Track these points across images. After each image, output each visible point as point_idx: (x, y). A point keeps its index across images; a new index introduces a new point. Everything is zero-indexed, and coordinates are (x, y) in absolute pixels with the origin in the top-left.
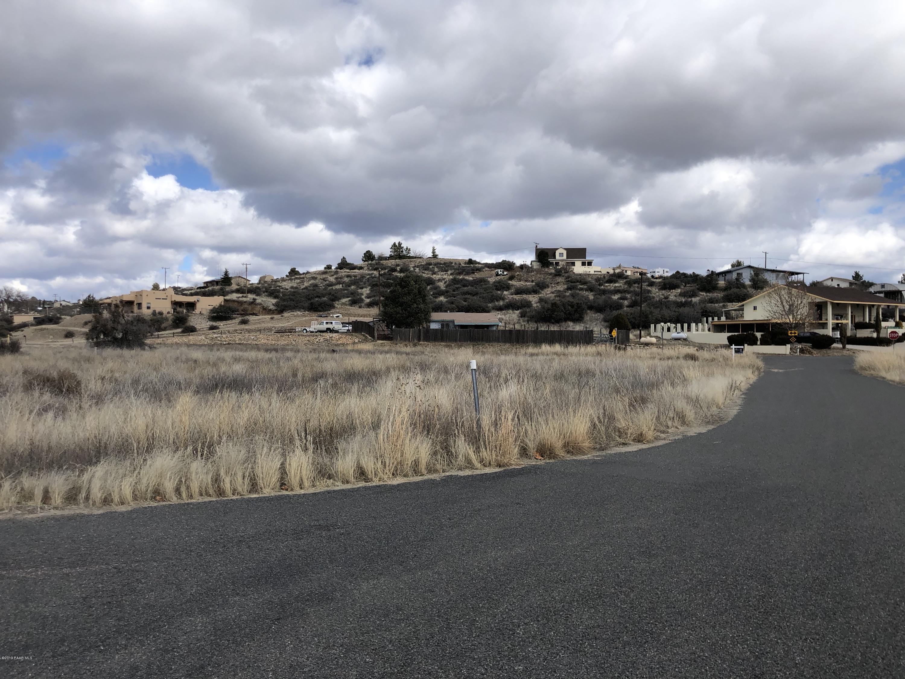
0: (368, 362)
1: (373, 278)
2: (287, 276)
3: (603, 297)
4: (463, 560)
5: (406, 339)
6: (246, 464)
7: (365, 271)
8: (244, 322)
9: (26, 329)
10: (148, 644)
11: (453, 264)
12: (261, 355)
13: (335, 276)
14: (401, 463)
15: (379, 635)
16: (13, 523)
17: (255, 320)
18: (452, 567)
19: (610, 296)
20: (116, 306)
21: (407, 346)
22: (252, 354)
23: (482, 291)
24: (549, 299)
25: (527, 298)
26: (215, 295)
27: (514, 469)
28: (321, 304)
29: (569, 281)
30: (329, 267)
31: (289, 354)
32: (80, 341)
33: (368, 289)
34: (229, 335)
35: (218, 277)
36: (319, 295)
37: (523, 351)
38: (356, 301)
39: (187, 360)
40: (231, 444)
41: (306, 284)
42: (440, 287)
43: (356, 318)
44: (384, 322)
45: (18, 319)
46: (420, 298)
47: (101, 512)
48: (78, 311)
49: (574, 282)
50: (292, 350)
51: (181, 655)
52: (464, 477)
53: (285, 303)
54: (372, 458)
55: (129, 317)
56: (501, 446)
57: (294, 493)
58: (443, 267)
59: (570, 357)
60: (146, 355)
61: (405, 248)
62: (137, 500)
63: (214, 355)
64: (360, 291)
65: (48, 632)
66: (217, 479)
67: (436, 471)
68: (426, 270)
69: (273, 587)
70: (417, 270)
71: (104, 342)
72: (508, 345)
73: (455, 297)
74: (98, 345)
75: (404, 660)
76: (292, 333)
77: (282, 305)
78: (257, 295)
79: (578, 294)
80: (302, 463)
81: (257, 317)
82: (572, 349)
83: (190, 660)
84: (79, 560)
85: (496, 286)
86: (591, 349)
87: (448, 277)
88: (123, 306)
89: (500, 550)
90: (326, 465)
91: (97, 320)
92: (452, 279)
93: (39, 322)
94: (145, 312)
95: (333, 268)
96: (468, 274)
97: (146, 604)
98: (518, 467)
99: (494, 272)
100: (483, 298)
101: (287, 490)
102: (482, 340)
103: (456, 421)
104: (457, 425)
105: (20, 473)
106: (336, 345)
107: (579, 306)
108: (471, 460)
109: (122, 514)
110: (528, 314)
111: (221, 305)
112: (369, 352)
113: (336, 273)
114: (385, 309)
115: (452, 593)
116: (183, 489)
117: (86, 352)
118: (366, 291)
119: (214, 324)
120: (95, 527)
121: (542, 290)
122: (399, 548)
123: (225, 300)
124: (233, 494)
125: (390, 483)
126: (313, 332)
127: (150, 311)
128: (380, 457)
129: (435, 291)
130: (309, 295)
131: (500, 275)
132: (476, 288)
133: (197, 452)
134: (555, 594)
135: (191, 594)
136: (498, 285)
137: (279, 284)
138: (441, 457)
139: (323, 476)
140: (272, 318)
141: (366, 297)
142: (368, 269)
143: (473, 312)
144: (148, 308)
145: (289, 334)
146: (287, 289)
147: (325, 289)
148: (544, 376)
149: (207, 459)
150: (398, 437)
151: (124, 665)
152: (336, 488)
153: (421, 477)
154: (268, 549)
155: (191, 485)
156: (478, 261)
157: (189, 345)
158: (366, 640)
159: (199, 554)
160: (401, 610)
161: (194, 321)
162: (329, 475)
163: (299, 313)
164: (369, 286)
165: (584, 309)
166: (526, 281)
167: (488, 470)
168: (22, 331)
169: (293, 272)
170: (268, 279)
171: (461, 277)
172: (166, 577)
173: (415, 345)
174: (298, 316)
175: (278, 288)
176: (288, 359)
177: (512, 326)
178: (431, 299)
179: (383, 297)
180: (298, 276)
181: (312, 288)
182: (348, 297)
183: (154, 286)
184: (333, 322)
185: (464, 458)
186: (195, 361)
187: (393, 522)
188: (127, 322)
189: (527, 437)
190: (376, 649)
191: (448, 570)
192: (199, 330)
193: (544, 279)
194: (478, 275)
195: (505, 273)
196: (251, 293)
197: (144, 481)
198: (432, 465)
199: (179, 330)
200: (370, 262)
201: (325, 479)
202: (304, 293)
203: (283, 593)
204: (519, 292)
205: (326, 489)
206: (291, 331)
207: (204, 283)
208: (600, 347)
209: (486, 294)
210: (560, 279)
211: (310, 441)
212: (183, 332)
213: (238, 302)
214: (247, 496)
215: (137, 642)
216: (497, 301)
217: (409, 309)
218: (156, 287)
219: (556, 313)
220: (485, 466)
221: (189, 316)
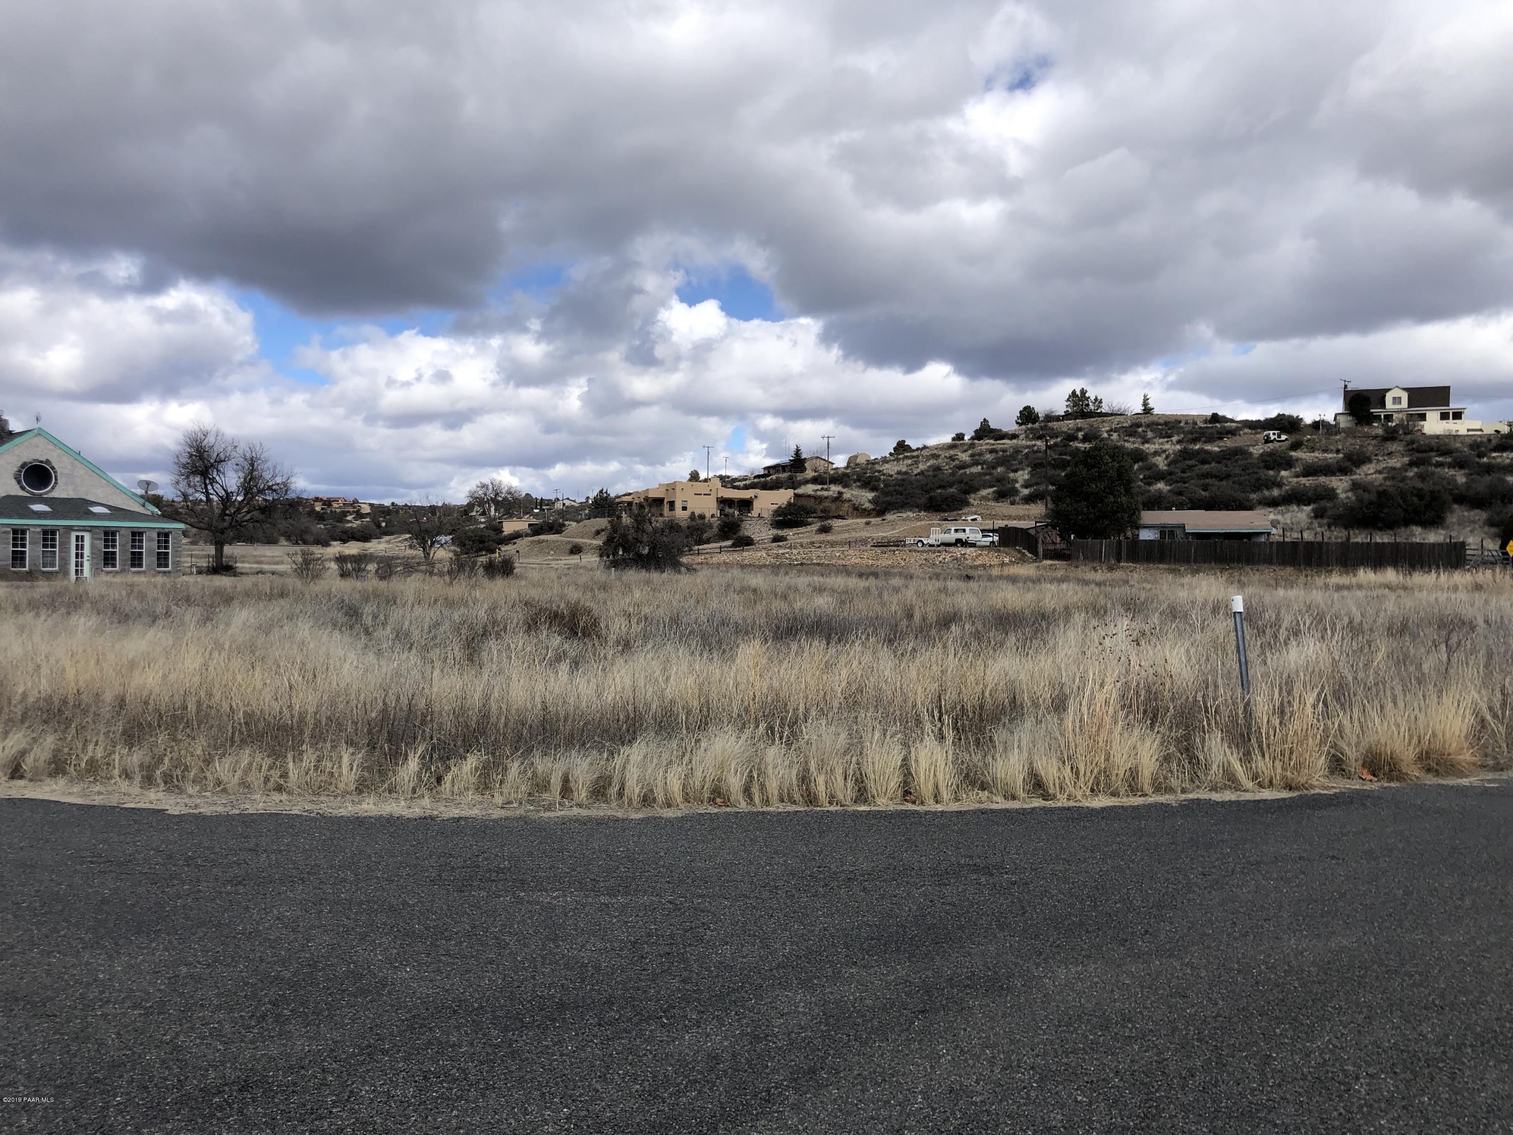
0: (1030, 596)
1: (1035, 452)
2: (891, 454)
3: (1487, 478)
4: (1237, 948)
5: (1093, 558)
6: (849, 757)
7: (1022, 442)
8: (825, 530)
9: (518, 541)
10: (730, 1023)
11: (1182, 424)
12: (853, 582)
13: (970, 452)
14: (1105, 772)
15: (1096, 1059)
16: (526, 822)
17: (842, 526)
18: (1216, 957)
19: (1502, 476)
20: (641, 506)
21: (1096, 571)
22: (839, 582)
23: (1238, 471)
24: (1371, 483)
25: (1328, 483)
26: (781, 487)
27: (1320, 794)
28: (946, 499)
29: (1413, 449)
30: (960, 437)
31: (896, 582)
32: (591, 559)
33: (1026, 472)
34: (801, 551)
35: (785, 459)
36: (942, 483)
37: (1320, 581)
38: (1005, 494)
39: (742, 590)
40: (824, 722)
41: (922, 467)
42: (1157, 466)
43: (1005, 522)
44: (1054, 527)
45: (509, 527)
46: (1120, 485)
47: (640, 816)
48: (586, 515)
49: (1425, 451)
50: (900, 574)
51: (780, 1048)
52: (1223, 804)
53: (888, 498)
54: (1054, 761)
55: (658, 522)
56: (1291, 753)
57: (925, 808)
58: (1162, 430)
59: (1416, 593)
60: (684, 580)
61: (1093, 398)
62: (689, 802)
63: (783, 581)
64: (1012, 475)
65: (588, 987)
66: (804, 778)
67: (1170, 790)
68: (1130, 435)
69: (909, 958)
70: (1115, 436)
71: (624, 560)
72: (1289, 569)
73: (1185, 483)
74: (615, 564)
75: (1145, 1107)
76: (900, 548)
77: (883, 503)
78: (844, 487)
79: (1433, 474)
80: (936, 761)
81: (844, 522)
82: (1423, 579)
83: (793, 1057)
84: (620, 885)
85: (1266, 462)
86: (1460, 578)
87: (1172, 447)
88: (650, 506)
89: (1306, 937)
90: (976, 766)
91: (615, 527)
92: (1180, 451)
93: (536, 530)
94: (680, 514)
95: (967, 438)
96: (1210, 440)
97: (721, 963)
98: (1326, 792)
99: (1261, 436)
100: (1240, 484)
101: (914, 802)
102: (1239, 561)
103: (1205, 703)
104: (1207, 711)
105: (530, 750)
106: (971, 567)
107: (1434, 496)
108: (1234, 775)
109: (669, 821)
110: (1329, 513)
111: (789, 504)
112: (1027, 579)
113: (972, 446)
114: (1057, 505)
115: (1221, 1003)
116: (755, 790)
117: (600, 575)
118: (1023, 475)
119: (781, 533)
120: (636, 839)
121: (1358, 466)
122: (1116, 916)
123: (796, 495)
124: (830, 803)
125: (1087, 804)
126: (933, 546)
127: (686, 514)
128: (1067, 759)
129: (1147, 473)
130: (926, 485)
131: (1272, 441)
132: (1226, 466)
133: (773, 733)
134: (1425, 1028)
135: (784, 955)
136: (1268, 459)
137: (877, 467)
138: (1178, 765)
139: (973, 783)
140: (868, 523)
141: (1022, 486)
142: (1027, 437)
143: (1220, 510)
144: (684, 508)
145: (895, 548)
146: (892, 476)
147: (953, 474)
148: (1366, 627)
149: (789, 744)
150: (1100, 726)
151: (698, 1052)
152: (994, 806)
153: (1142, 799)
154: (895, 896)
155: (767, 784)
156: (1229, 416)
157: (743, 567)
158: (1073, 1064)
159: (789, 894)
160: (1129, 1021)
161: (752, 528)
162: (982, 783)
163: (911, 514)
164: (1028, 466)
165: (1445, 502)
166: (1325, 451)
167: (1267, 794)
168: (515, 543)
169: (901, 447)
170: (861, 460)
171: (1197, 447)
172: (744, 923)
173: (1111, 569)
174: (908, 519)
175: (877, 474)
176: (897, 590)
177: (1296, 535)
178: (1140, 487)
179: (1053, 484)
180: (909, 454)
181: (931, 473)
182: (991, 487)
183: (691, 474)
184: (967, 529)
185: (1221, 771)
186: (755, 591)
187: (1101, 871)
188: (655, 531)
189: (1342, 738)
190: (1092, 1081)
191: (1209, 963)
192: (758, 542)
193: (1361, 446)
194: (1229, 443)
195: (1283, 437)
196: (835, 484)
197: (699, 774)
198: (1161, 779)
199: (729, 543)
200: (1030, 426)
201: (976, 790)
202: (918, 481)
203: (926, 969)
204: (1310, 471)
205: (977, 806)
206: (898, 543)
207: (765, 469)
208: (1480, 574)
209: (1247, 477)
210: (1394, 447)
211: (948, 724)
212: (734, 545)
213: (815, 498)
214: (852, 808)
215: (713, 1019)
216: (1268, 488)
217: (1100, 505)
218: (694, 477)
219: (1386, 510)
220: (1261, 785)
221: (742, 521)
